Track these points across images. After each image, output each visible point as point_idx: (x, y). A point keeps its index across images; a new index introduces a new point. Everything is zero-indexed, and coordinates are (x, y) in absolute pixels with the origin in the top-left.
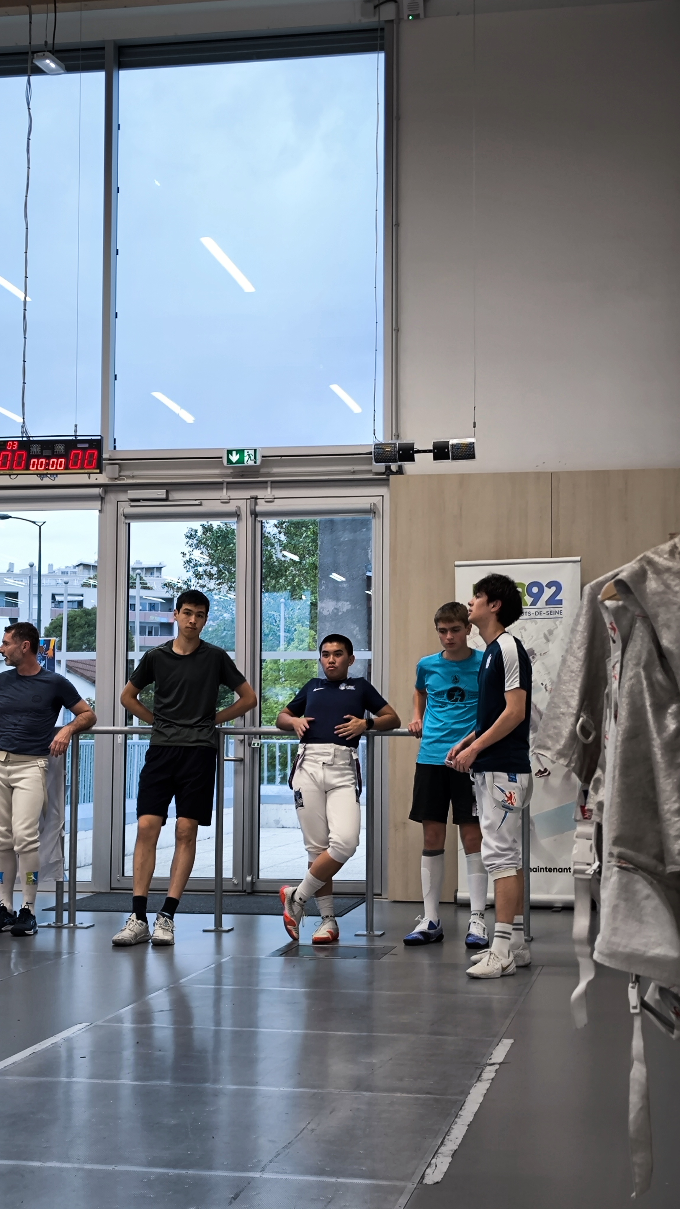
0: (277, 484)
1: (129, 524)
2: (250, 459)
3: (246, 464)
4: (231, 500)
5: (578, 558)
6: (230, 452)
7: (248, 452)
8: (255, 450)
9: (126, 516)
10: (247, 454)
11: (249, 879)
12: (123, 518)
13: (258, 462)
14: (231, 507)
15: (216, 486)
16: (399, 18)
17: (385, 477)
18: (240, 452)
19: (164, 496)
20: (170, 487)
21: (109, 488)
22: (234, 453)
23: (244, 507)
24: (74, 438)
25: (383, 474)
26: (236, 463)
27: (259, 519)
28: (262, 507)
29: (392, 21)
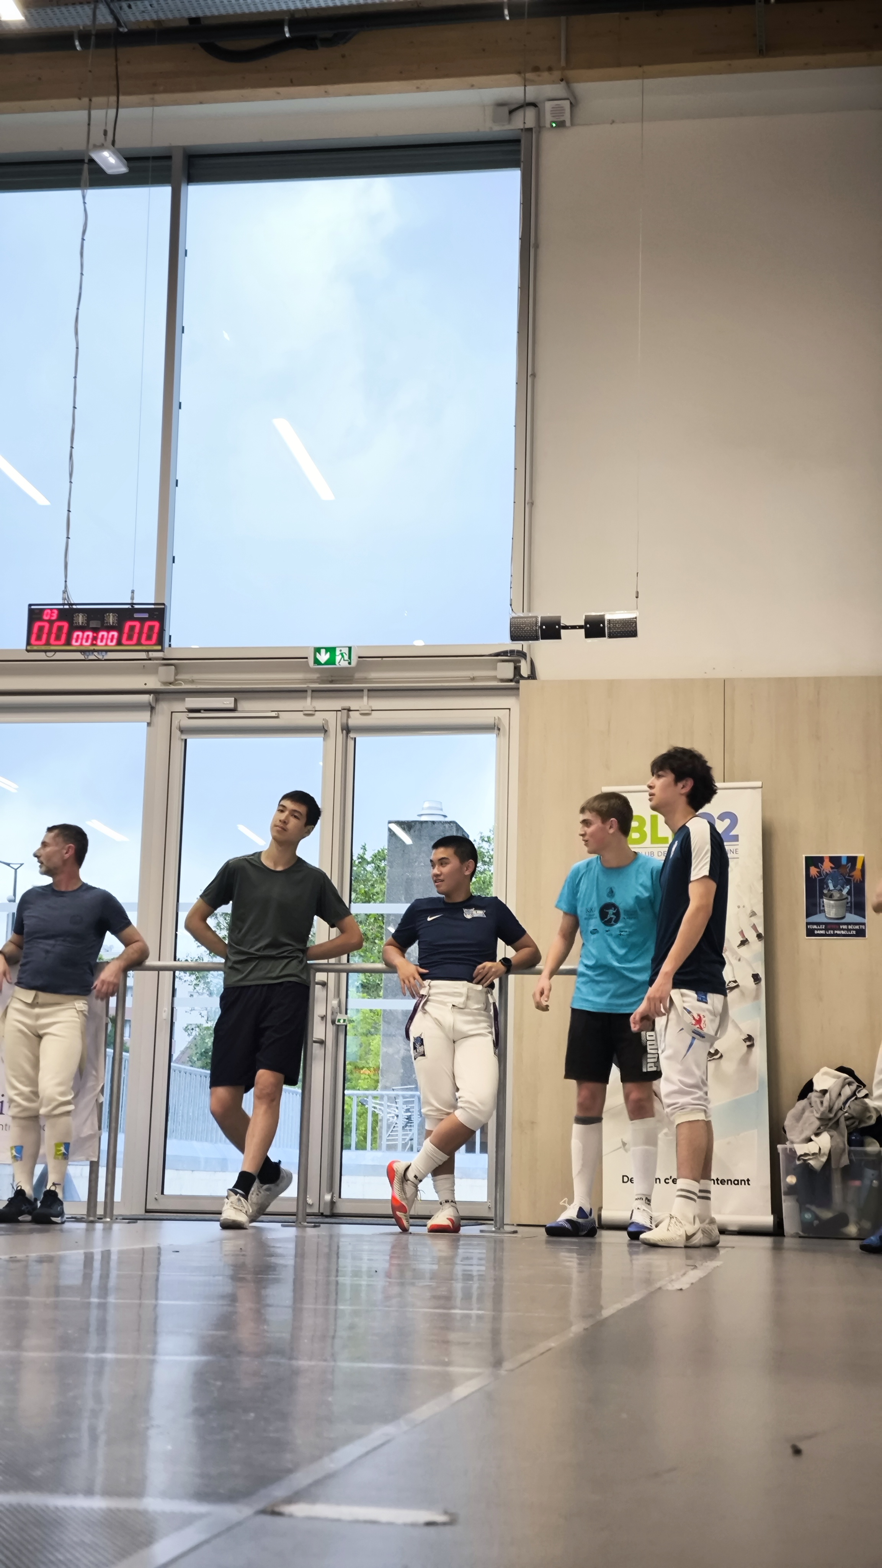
0: (375, 692)
1: (186, 740)
2: (343, 659)
3: (337, 665)
4: (316, 712)
5: (759, 784)
6: (318, 650)
7: (341, 651)
8: (350, 648)
9: (182, 731)
10: (340, 652)
11: (328, 1197)
12: (179, 733)
13: (354, 663)
14: (317, 720)
15: (298, 693)
16: (540, 126)
17: (513, 684)
18: (331, 650)
19: (232, 706)
20: (240, 694)
21: (161, 696)
22: (323, 651)
23: (333, 722)
24: (130, 607)
25: (511, 681)
26: (326, 663)
27: (352, 735)
28: (355, 720)
29: (530, 130)
